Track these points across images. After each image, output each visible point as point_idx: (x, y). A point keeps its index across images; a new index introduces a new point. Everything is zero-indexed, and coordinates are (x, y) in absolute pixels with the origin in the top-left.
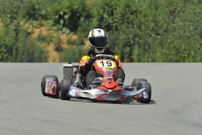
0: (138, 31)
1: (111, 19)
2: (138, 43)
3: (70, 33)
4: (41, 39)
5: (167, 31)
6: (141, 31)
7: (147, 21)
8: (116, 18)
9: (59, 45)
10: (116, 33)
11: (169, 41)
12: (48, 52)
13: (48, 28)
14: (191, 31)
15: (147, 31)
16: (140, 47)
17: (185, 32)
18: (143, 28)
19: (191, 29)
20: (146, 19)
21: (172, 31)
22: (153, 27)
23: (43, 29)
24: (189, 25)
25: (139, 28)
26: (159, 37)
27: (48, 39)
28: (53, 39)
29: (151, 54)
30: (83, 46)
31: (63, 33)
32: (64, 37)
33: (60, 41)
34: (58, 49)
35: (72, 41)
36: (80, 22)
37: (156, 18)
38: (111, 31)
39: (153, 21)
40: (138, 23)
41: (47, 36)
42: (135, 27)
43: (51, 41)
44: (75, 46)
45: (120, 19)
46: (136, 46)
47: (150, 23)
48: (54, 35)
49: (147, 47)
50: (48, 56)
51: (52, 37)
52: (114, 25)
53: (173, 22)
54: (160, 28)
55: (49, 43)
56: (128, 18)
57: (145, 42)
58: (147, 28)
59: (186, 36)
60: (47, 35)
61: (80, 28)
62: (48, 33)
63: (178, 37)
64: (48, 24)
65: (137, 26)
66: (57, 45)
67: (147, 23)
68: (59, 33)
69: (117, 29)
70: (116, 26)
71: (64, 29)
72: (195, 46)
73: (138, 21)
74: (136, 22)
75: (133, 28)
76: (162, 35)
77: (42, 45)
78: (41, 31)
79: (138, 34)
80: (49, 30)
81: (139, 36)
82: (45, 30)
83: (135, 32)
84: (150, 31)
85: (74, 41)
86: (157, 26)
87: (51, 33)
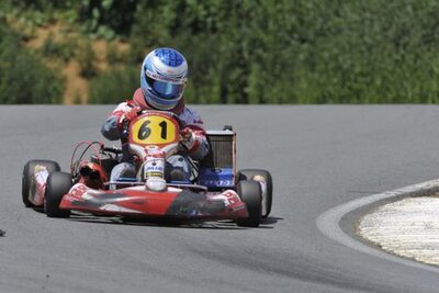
0: (261, 34)
1: (201, 7)
2: (259, 59)
3: (114, 38)
4: (52, 50)
5: (320, 33)
6: (267, 33)
7: (280, 11)
8: (213, 4)
9: (90, 65)
10: (213, 37)
11: (326, 55)
12: (64, 80)
13: (66, 27)
14: (376, 34)
15: (280, 34)
16: (264, 69)
17: (361, 37)
18: (271, 26)
19: (377, 28)
20: (279, 6)
21: (334, 34)
22: (293, 26)
23: (55, 29)
24: (372, 20)
25: (264, 26)
26: (305, 46)
27: (66, 51)
28: (77, 52)
29: (287, 83)
31: (99, 38)
32: (100, 48)
33: (91, 55)
34: (88, 73)
35: (118, 56)
36: (136, 15)
37: (300, 5)
38: (202, 35)
39: (293, 11)
40: (261, 17)
41: (65, 45)
42: (254, 24)
43: (73, 55)
45: (221, 9)
46: (255, 66)
47: (287, 16)
48: (80, 42)
49: (278, 67)
51: (76, 46)
53: (337, 14)
54: (308, 28)
55: (67, 60)
56: (239, 6)
57: (276, 57)
58: (280, 26)
59: (365, 43)
60: (64, 42)
61: (135, 28)
62: (66, 38)
63: (347, 48)
64: (67, 18)
65: (259, 22)
66: (85, 65)
67: (280, 17)
68: (89, 39)
69: (214, 30)
70: (214, 23)
71: (102, 29)
72: (383, 66)
73: (260, 10)
74: (257, 14)
75: (249, 26)
76: (312, 43)
77: (52, 64)
78: (51, 34)
79: (261, 39)
80: (69, 31)
81: (262, 45)
82: (60, 31)
83: (254, 36)
84: (286, 34)
85: (124, 56)
86: (301, 21)
87: (73, 38)
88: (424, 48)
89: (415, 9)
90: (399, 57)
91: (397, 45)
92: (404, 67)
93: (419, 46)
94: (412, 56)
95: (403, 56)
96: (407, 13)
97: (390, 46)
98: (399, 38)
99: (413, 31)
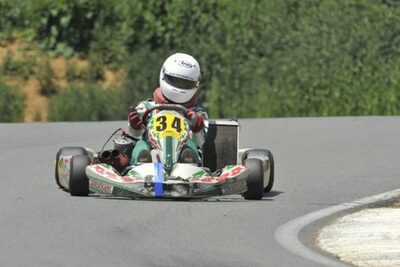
0: (219, 49)
1: (159, 23)
2: (219, 74)
3: (72, 55)
4: (11, 69)
5: (278, 47)
6: (225, 48)
7: (238, 26)
8: (170, 20)
9: (50, 83)
11: (284, 68)
12: (24, 98)
13: (24, 45)
14: (333, 46)
15: (238, 49)
16: (223, 84)
17: (319, 50)
18: (229, 41)
19: (334, 41)
20: (236, 21)
21: (292, 47)
22: (251, 40)
23: (14, 47)
24: (329, 33)
25: (222, 41)
26: (264, 59)
27: (26, 68)
28: (36, 69)
29: (246, 97)
30: (100, 82)
31: (58, 56)
32: (59, 65)
33: (50, 72)
34: (47, 91)
35: (78, 74)
36: (94, 32)
37: (258, 20)
38: (161, 51)
39: (250, 26)
40: (219, 32)
41: (24, 64)
42: (212, 39)
43: (32, 73)
44: (81, 85)
45: (179, 24)
46: (215, 81)
47: (244, 30)
48: (39, 60)
49: (237, 82)
50: (25, 106)
51: (34, 64)
52: (167, 36)
53: (294, 28)
54: (265, 42)
55: (26, 78)
56: (196, 21)
57: (234, 72)
58: (237, 41)
59: (322, 56)
60: (23, 60)
61: (93, 45)
62: (24, 56)
63: (305, 60)
64: (26, 36)
66: (44, 82)
67: (237, 31)
68: (48, 56)
69: (172, 45)
70: (172, 38)
71: (61, 47)
72: (341, 78)
73: (218, 25)
74: (215, 29)
75: (207, 42)
76: (270, 56)
77: (12, 82)
78: (10, 52)
79: (219, 54)
80: (28, 49)
81: (220, 60)
82: (19, 50)
83: (212, 52)
84: (244, 49)
85: (83, 73)
86: (259, 36)
87: (31, 57)
88: (382, 60)
89: (371, 21)
90: (356, 70)
91: (355, 58)
92: (362, 80)
93: (377, 58)
94: (370, 68)
95: (361, 68)
96: (365, 26)
97: (348, 58)
98: (357, 50)
99: (370, 43)
